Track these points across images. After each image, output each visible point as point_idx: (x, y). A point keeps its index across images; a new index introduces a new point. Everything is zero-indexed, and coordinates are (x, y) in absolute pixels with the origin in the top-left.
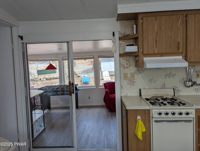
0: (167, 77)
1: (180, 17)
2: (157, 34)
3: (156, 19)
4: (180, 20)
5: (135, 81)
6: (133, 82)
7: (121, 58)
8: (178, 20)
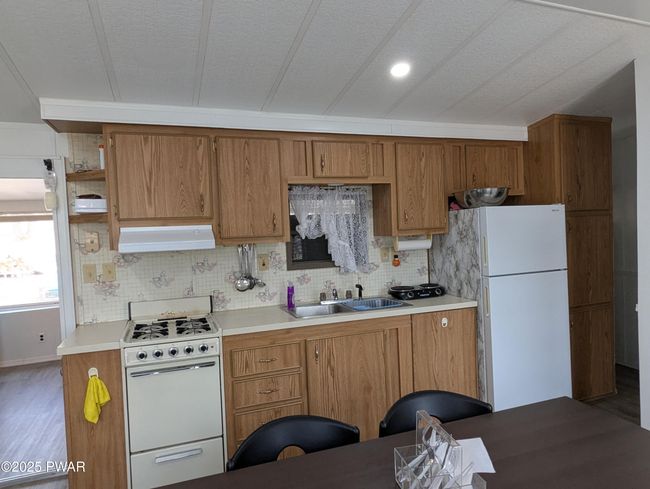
0: (198, 272)
1: (200, 141)
2: (151, 174)
3: (146, 139)
4: (201, 148)
5: (115, 283)
6: (110, 287)
7: (74, 227)
8: (198, 148)
